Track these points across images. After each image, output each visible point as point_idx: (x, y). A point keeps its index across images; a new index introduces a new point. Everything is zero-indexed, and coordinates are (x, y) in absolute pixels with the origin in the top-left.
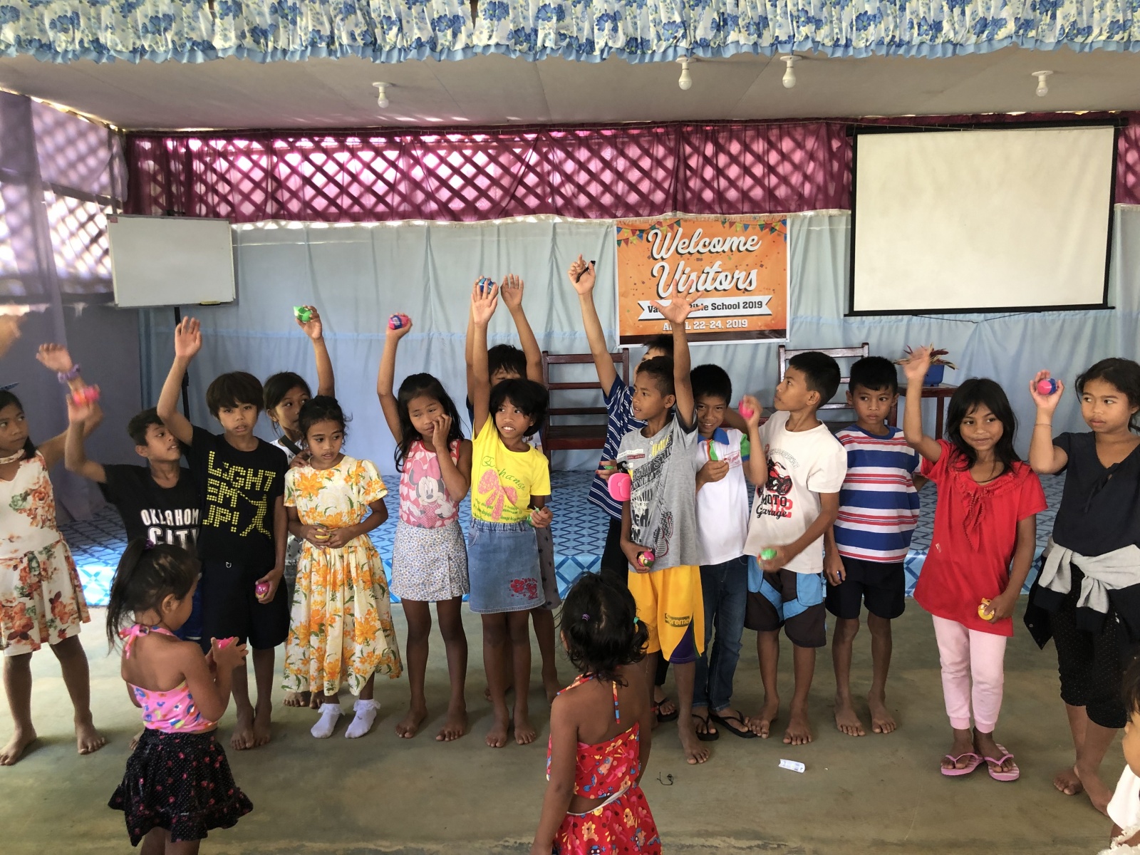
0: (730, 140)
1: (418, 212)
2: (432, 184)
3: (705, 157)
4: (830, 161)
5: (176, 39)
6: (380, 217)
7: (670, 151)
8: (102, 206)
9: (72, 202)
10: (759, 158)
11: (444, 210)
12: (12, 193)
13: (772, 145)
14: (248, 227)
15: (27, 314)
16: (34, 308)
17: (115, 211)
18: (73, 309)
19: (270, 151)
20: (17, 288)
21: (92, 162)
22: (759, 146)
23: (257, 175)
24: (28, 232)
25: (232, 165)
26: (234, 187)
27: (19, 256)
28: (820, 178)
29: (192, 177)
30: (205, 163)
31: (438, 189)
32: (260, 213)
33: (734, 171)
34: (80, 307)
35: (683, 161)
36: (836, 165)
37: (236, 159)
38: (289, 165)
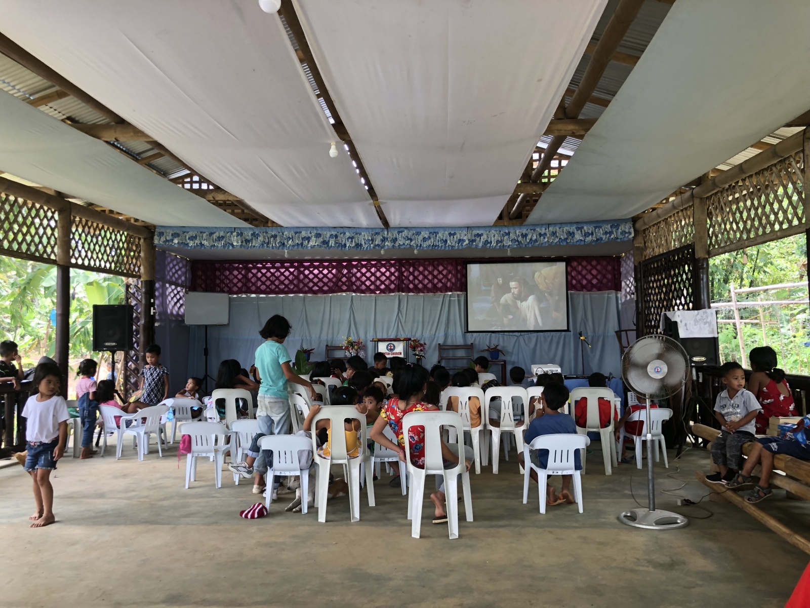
0: (419, 266)
1: (300, 291)
2: (307, 280)
3: (410, 272)
4: (457, 274)
5: (224, 242)
6: (286, 293)
7: (397, 270)
8: (182, 288)
9: (173, 287)
10: (431, 273)
11: (311, 291)
13: (435, 268)
14: (235, 296)
16: (162, 323)
17: (186, 291)
19: (246, 268)
21: (180, 273)
22: (430, 268)
23: (240, 277)
25: (231, 273)
26: (231, 281)
28: (453, 280)
29: (215, 277)
30: (221, 272)
31: (308, 283)
32: (240, 291)
33: (421, 277)
35: (401, 273)
36: (459, 276)
37: (233, 271)
38: (252, 273)
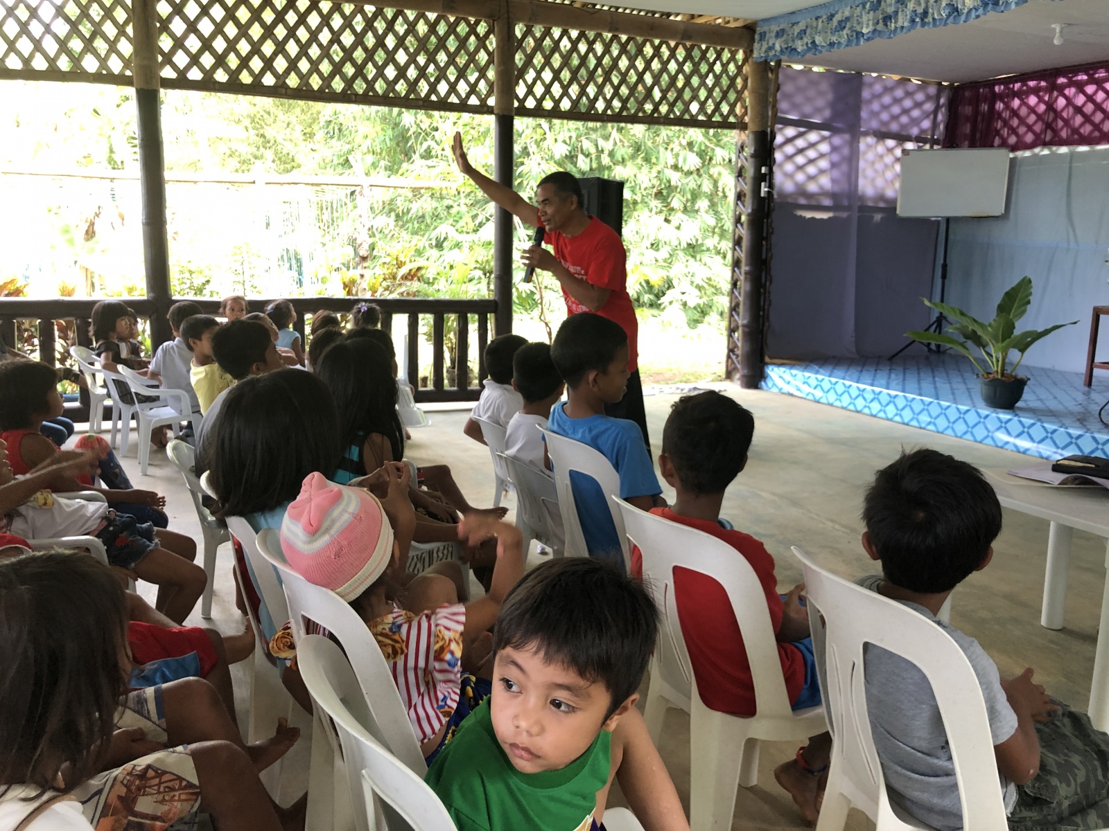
5: (849, 32)
8: (921, 144)
9: (891, 143)
12: (837, 140)
14: (1027, 153)
15: (829, 218)
16: (838, 214)
17: (932, 147)
18: (873, 217)
19: (1053, 87)
20: (827, 202)
21: (916, 113)
23: (1042, 108)
24: (844, 167)
25: (1024, 103)
26: (1022, 121)
27: (833, 181)
29: (993, 115)
30: (1004, 103)
32: (1039, 142)
34: (878, 217)
37: (1027, 97)
38: (1066, 98)
